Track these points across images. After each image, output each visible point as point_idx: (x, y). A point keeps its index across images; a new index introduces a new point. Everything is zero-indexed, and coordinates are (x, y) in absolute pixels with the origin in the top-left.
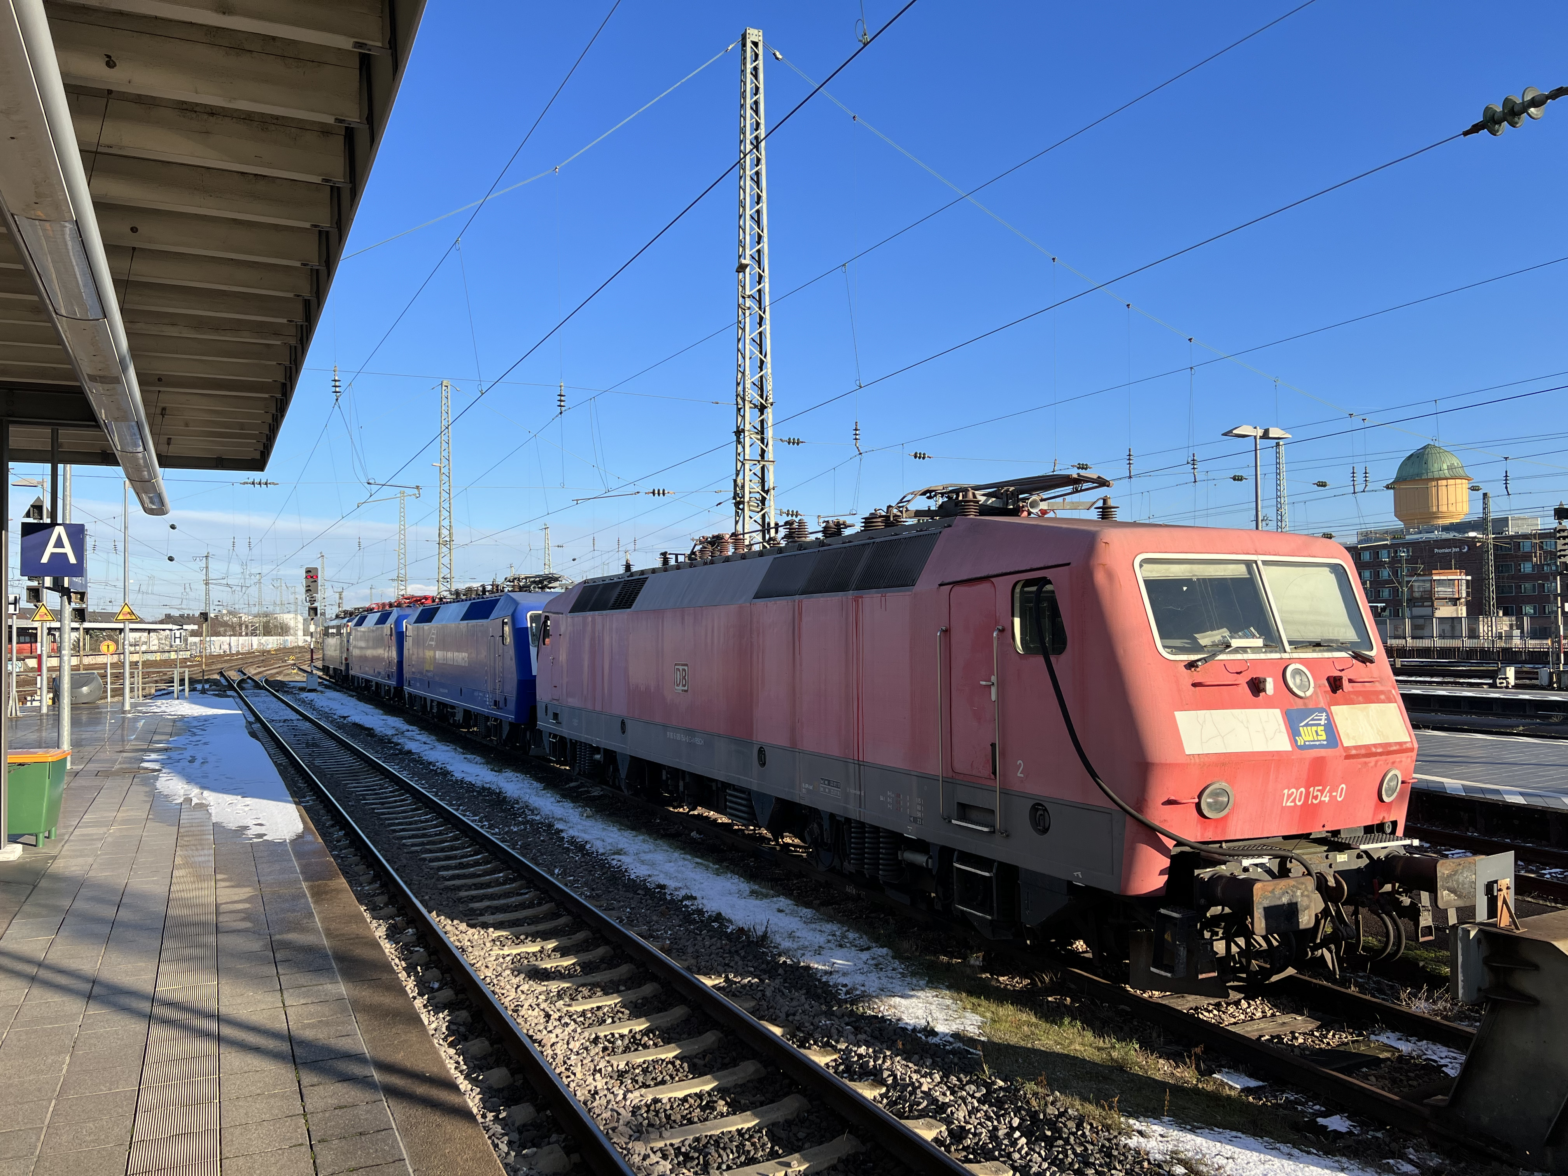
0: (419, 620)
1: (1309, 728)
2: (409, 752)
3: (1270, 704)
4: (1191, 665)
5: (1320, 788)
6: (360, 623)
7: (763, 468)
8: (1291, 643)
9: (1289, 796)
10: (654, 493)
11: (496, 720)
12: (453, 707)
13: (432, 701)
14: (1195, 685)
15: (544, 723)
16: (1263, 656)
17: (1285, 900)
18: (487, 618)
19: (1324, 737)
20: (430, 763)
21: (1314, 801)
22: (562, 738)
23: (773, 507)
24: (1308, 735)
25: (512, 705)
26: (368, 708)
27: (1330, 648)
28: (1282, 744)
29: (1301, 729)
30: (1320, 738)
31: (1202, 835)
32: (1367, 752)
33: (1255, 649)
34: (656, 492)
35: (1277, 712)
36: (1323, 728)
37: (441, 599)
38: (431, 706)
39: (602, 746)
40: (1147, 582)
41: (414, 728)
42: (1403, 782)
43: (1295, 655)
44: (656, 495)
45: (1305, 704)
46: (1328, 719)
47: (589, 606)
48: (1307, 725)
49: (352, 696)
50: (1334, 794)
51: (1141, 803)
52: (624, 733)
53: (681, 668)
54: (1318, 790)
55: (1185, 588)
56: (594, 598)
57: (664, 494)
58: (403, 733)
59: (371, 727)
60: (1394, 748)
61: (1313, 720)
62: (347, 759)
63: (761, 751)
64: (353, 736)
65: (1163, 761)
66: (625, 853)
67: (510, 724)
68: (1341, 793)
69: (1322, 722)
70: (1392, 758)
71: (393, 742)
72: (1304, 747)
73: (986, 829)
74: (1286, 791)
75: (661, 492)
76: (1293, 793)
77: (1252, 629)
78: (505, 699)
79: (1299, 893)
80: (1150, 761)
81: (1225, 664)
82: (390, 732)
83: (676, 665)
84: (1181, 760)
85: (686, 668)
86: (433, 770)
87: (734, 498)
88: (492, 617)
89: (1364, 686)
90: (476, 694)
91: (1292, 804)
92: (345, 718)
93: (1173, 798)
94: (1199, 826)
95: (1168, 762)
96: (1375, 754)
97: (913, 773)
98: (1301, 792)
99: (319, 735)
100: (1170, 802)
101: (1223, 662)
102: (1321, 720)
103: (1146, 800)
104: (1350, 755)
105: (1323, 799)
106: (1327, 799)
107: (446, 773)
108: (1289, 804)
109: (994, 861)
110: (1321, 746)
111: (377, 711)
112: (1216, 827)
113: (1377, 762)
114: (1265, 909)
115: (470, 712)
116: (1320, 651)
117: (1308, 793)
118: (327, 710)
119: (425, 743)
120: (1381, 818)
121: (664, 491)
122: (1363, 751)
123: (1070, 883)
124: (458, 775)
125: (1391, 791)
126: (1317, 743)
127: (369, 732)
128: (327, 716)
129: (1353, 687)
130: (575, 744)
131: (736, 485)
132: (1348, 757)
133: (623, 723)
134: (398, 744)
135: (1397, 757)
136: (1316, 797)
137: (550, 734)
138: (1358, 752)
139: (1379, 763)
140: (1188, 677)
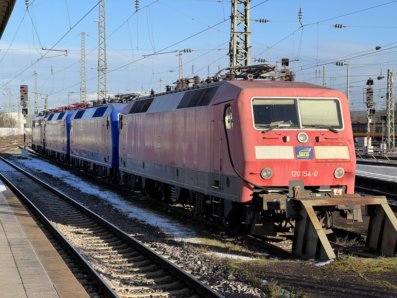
0: (76, 117)
1: (303, 153)
2: (66, 184)
3: (289, 144)
4: (263, 132)
5: (307, 172)
6: (50, 119)
7: (246, 36)
8: (303, 126)
9: (294, 174)
10: (185, 51)
11: (105, 167)
12: (90, 163)
13: (81, 160)
14: (263, 138)
15: (121, 168)
16: (290, 130)
17: (275, 200)
18: (102, 116)
19: (308, 156)
20: (73, 187)
21: (304, 176)
22: (126, 173)
23: (249, 57)
24: (301, 154)
25: (110, 160)
26: (53, 167)
27: (321, 128)
28: (291, 156)
29: (300, 153)
30: (306, 156)
31: (263, 184)
32: (327, 161)
33: (288, 127)
34: (186, 50)
35: (292, 147)
36: (309, 153)
37: (87, 106)
38: (81, 163)
39: (138, 175)
40: (254, 106)
41: (73, 175)
42: (345, 172)
43: (303, 130)
44: (186, 52)
45: (303, 145)
46: (312, 150)
47: (134, 112)
48: (302, 152)
49: (47, 161)
50: (313, 174)
51: (244, 174)
52: (144, 168)
53: (159, 138)
54: (305, 172)
55: (267, 108)
56: (137, 107)
57: (190, 51)
58: (66, 177)
59: (51, 174)
60: (340, 161)
61: (305, 150)
62: (36, 186)
63: (177, 170)
64: (41, 178)
65: (249, 161)
66: (133, 213)
67: (110, 168)
68: (316, 174)
69: (309, 151)
70: (339, 164)
71: (59, 180)
72: (300, 158)
73: (218, 188)
74: (293, 172)
75: (189, 50)
76: (295, 173)
77: (290, 121)
78: (108, 157)
79: (280, 199)
80: (245, 161)
81: (276, 132)
82: (59, 177)
83: (158, 137)
84: (255, 161)
85: (160, 138)
86: (73, 190)
87: (230, 53)
88: (103, 116)
89: (333, 140)
90: (98, 155)
91: (296, 176)
92: (39, 170)
93: (252, 172)
94: (262, 181)
95: (250, 161)
96: (330, 162)
97: (207, 172)
98: (299, 173)
99: (24, 177)
100: (251, 174)
101: (275, 131)
102: (309, 150)
103: (245, 173)
104: (317, 161)
105: (308, 175)
106: (310, 175)
107: (78, 191)
108: (294, 176)
109: (220, 198)
110: (306, 158)
111: (57, 168)
112: (268, 182)
113: (331, 165)
114: (267, 202)
115: (95, 164)
116: (316, 128)
117: (301, 173)
118: (31, 167)
119: (75, 181)
120: (337, 184)
121: (190, 49)
122: (324, 161)
123: (232, 201)
124: (83, 191)
125: (339, 175)
126: (305, 157)
127: (50, 176)
128: (31, 170)
129: (327, 140)
130: (130, 175)
131: (230, 46)
132: (316, 162)
133: (144, 164)
134: (61, 181)
135: (342, 164)
136: (305, 175)
137: (123, 171)
138: (322, 161)
139: (333, 165)
140: (262, 135)
